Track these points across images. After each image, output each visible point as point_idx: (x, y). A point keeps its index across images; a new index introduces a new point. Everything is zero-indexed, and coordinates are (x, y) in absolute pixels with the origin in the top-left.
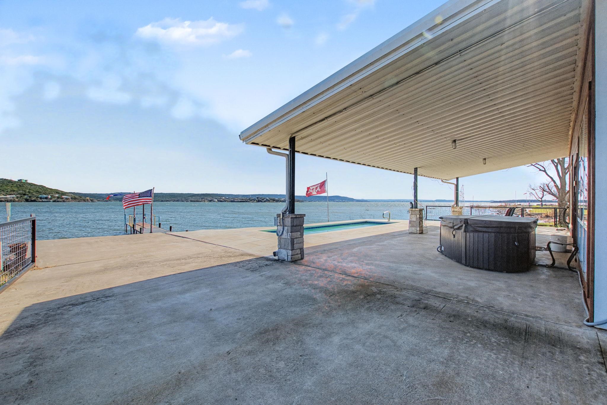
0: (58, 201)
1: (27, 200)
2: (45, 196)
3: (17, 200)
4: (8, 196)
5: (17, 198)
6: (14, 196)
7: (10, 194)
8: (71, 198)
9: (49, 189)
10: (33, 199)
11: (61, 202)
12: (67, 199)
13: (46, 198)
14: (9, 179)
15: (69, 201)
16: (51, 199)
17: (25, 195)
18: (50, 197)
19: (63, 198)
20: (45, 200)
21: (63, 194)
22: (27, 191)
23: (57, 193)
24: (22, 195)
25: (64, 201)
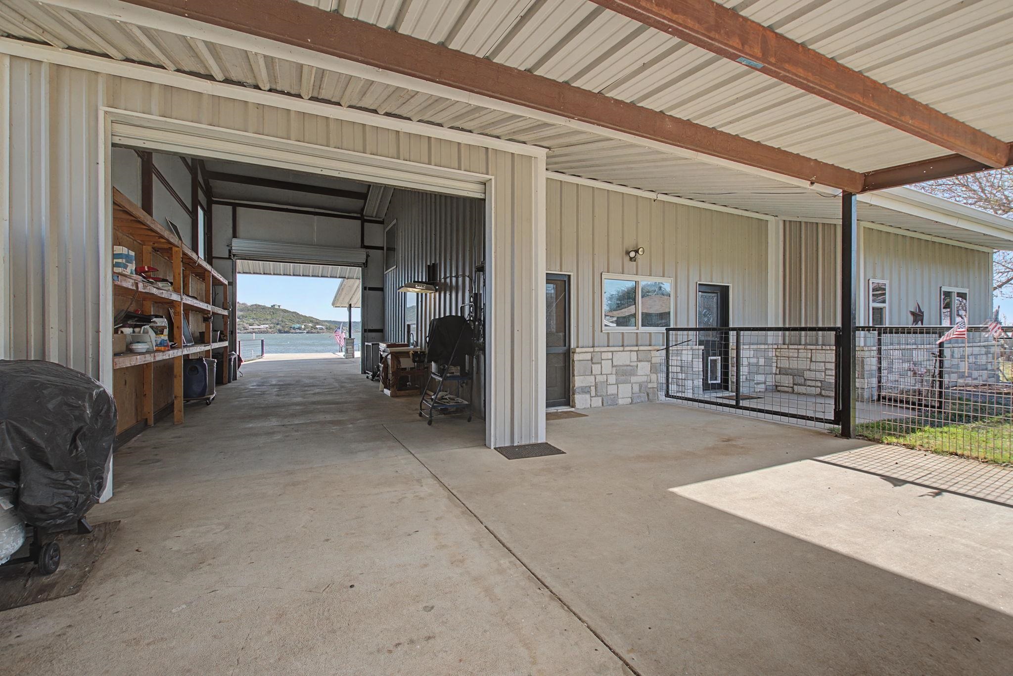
0: (312, 333)
1: (280, 332)
2: (297, 326)
3: (270, 330)
4: (262, 326)
5: (271, 328)
6: (267, 326)
7: (264, 324)
8: (327, 328)
9: (303, 316)
10: (286, 329)
11: (314, 333)
12: (322, 329)
13: (300, 328)
14: (263, 305)
15: (323, 333)
16: (304, 329)
17: (278, 324)
18: (303, 327)
19: (317, 328)
20: (298, 331)
21: (317, 322)
22: (280, 319)
23: (312, 322)
24: (275, 325)
25: (318, 333)
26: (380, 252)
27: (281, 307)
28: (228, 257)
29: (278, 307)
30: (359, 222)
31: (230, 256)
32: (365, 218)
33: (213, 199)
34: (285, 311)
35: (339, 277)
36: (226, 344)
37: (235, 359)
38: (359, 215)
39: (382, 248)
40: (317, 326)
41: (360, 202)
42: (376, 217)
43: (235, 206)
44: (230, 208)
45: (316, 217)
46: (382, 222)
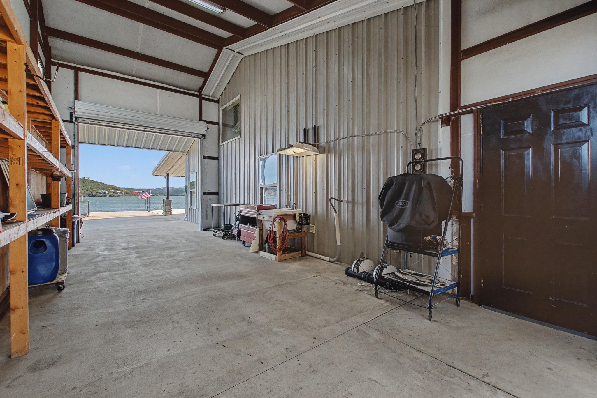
0: (113, 196)
1: (89, 195)
2: (102, 191)
5: (82, 193)
8: (125, 193)
9: (106, 185)
10: (94, 194)
11: (115, 196)
12: (121, 194)
13: (104, 193)
15: (122, 196)
16: (108, 194)
17: (87, 190)
18: (107, 192)
19: (117, 193)
20: (103, 195)
21: (117, 189)
22: (90, 187)
23: (113, 188)
24: (86, 191)
25: (118, 196)
26: (215, 127)
27: (89, 179)
28: (69, 119)
29: (87, 179)
30: (198, 99)
31: (71, 119)
32: (203, 96)
33: (52, 60)
34: (93, 181)
35: (167, 150)
36: (70, 207)
37: (78, 221)
38: (198, 93)
39: (218, 124)
40: (118, 192)
41: (199, 81)
42: (211, 97)
43: (77, 70)
44: (72, 71)
45: (159, 91)
46: (217, 102)
